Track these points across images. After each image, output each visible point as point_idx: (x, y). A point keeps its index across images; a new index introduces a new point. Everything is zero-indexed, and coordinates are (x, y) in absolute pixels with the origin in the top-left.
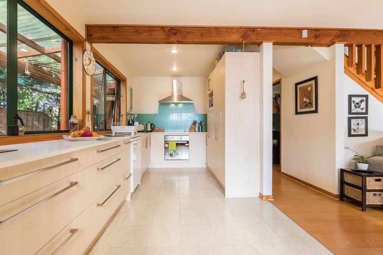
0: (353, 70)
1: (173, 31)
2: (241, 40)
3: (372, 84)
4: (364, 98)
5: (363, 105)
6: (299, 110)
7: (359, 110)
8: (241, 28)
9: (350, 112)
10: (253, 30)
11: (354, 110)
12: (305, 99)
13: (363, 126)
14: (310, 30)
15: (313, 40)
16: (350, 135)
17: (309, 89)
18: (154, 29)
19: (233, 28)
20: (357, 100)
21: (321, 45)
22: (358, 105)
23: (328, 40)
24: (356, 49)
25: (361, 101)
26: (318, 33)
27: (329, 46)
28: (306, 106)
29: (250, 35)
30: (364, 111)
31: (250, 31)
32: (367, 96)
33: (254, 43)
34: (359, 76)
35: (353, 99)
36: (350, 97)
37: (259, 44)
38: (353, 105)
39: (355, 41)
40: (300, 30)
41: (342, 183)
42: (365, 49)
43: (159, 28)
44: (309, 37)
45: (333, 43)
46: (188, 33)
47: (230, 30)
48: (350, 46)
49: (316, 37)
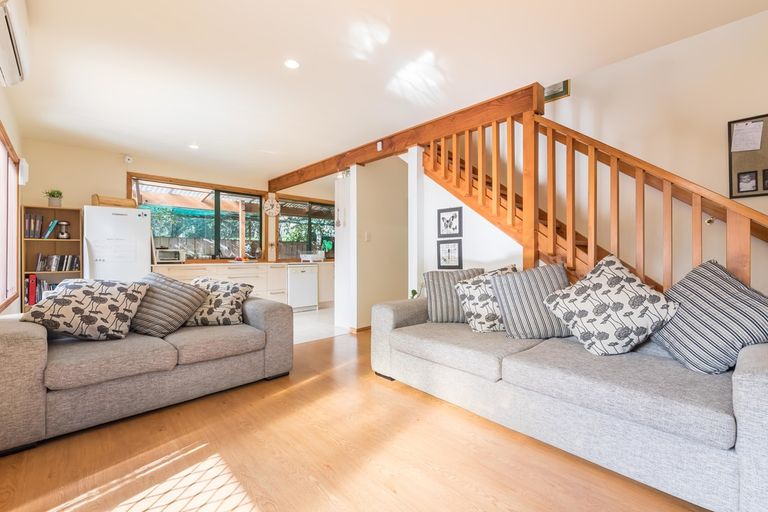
2: (337, 168)
4: (457, 213)
5: (456, 223)
7: (451, 231)
9: (439, 235)
10: (344, 155)
11: (444, 231)
13: (455, 254)
14: (385, 141)
15: (387, 151)
16: (440, 267)
19: (332, 159)
20: (447, 216)
22: (449, 224)
23: (402, 146)
25: (454, 217)
26: (393, 140)
30: (457, 231)
31: (342, 157)
32: (460, 210)
35: (443, 215)
36: (439, 212)
38: (443, 224)
44: (383, 150)
47: (330, 161)
49: (391, 145)
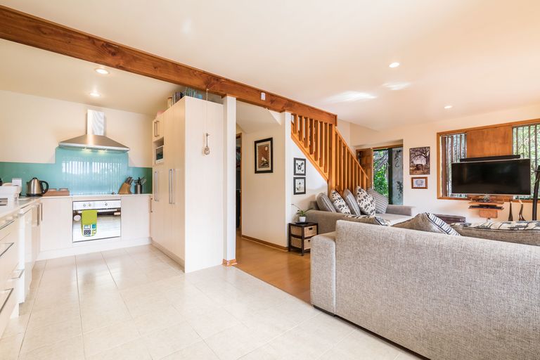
0: (296, 136)
1: (110, 49)
2: (204, 87)
3: (308, 150)
4: (303, 162)
5: (303, 168)
6: (258, 169)
7: (301, 172)
8: (204, 73)
9: (295, 174)
10: (217, 79)
11: (297, 172)
12: (263, 159)
13: (302, 186)
14: (268, 94)
15: (269, 104)
16: (295, 193)
17: (266, 149)
18: (75, 35)
19: (196, 71)
20: (299, 162)
21: (275, 110)
22: (300, 167)
23: (280, 107)
24: (298, 119)
25: (302, 164)
26: (274, 98)
27: (281, 112)
28: (264, 166)
29: (214, 84)
30: (303, 172)
31: (214, 79)
32: (305, 160)
33: (217, 94)
34: (301, 142)
35: (297, 161)
36: (295, 159)
37: (223, 96)
38: (297, 167)
39: (298, 113)
40: (260, 92)
41: (290, 235)
42: (304, 120)
43: (84, 37)
44: (266, 101)
45: (284, 111)
46: (135, 59)
47: (191, 71)
48: (295, 115)
49: (272, 102)
